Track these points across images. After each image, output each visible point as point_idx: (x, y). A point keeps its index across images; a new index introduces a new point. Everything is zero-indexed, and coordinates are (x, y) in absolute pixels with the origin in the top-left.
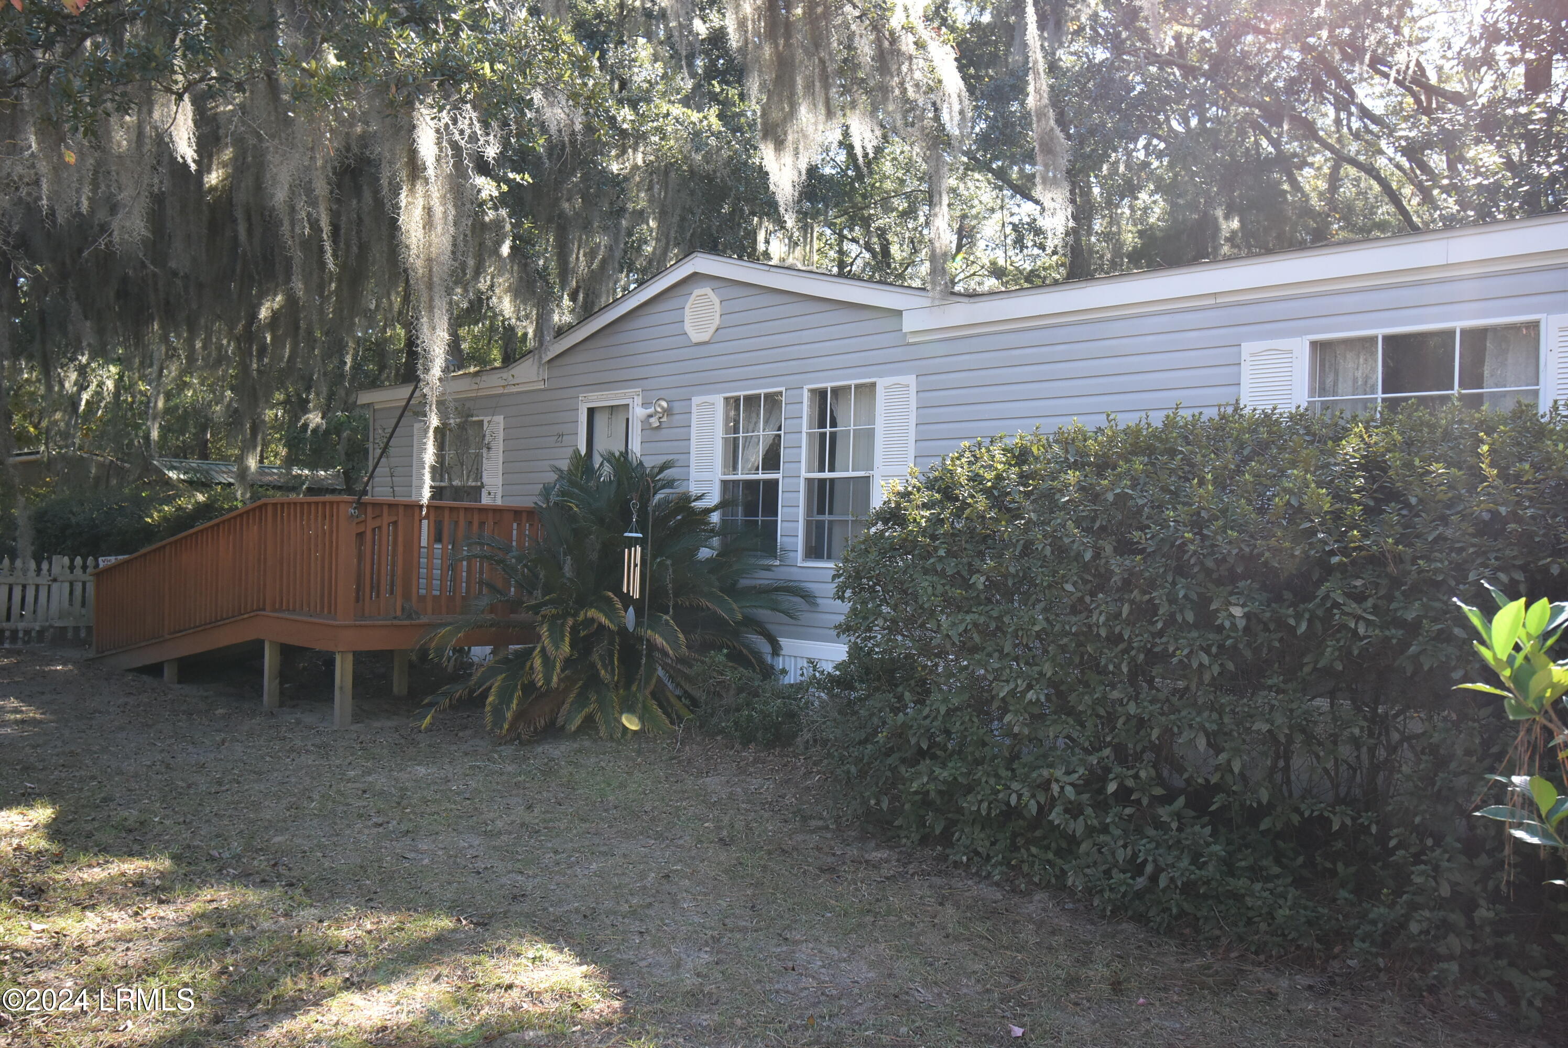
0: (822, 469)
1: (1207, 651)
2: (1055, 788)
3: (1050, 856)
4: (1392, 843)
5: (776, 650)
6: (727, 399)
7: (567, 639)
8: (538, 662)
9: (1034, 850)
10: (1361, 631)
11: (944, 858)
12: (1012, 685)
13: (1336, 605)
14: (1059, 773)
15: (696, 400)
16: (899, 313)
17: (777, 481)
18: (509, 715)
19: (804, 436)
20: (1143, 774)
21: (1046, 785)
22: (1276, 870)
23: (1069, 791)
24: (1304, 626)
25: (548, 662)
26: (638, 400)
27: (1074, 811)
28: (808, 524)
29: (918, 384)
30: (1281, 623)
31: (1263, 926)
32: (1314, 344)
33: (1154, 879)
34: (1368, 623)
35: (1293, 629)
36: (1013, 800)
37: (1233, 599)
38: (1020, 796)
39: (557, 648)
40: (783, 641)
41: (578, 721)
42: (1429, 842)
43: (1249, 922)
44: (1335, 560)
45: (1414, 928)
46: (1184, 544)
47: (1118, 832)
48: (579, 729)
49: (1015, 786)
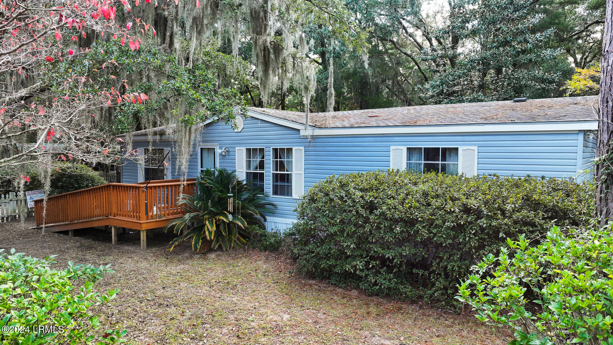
0: (277, 170)
1: (392, 237)
2: (358, 267)
3: (355, 281)
4: (432, 277)
5: (265, 220)
6: (247, 149)
7: (215, 226)
8: (207, 233)
9: (351, 280)
10: (425, 235)
11: (329, 282)
12: (347, 244)
13: (420, 229)
14: (358, 262)
15: (237, 148)
16: (299, 130)
17: (264, 173)
18: (199, 247)
19: (271, 161)
20: (378, 263)
21: (355, 266)
22: (406, 282)
23: (361, 267)
24: (412, 232)
25: (210, 233)
26: (218, 147)
27: (362, 270)
28: (273, 185)
29: (305, 149)
30: (407, 231)
31: (404, 295)
32: (408, 148)
33: (380, 286)
34: (426, 233)
35: (410, 233)
36: (347, 269)
37: (397, 226)
38: (349, 268)
39: (212, 228)
40: (267, 217)
41: (217, 246)
42: (439, 276)
43: (401, 295)
44: (420, 219)
45: (436, 295)
46: (387, 214)
47: (371, 275)
48: (217, 249)
49: (347, 266)
